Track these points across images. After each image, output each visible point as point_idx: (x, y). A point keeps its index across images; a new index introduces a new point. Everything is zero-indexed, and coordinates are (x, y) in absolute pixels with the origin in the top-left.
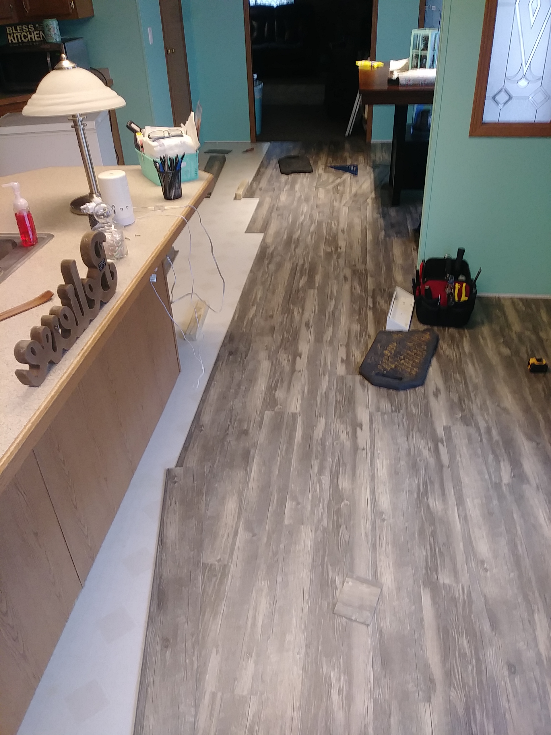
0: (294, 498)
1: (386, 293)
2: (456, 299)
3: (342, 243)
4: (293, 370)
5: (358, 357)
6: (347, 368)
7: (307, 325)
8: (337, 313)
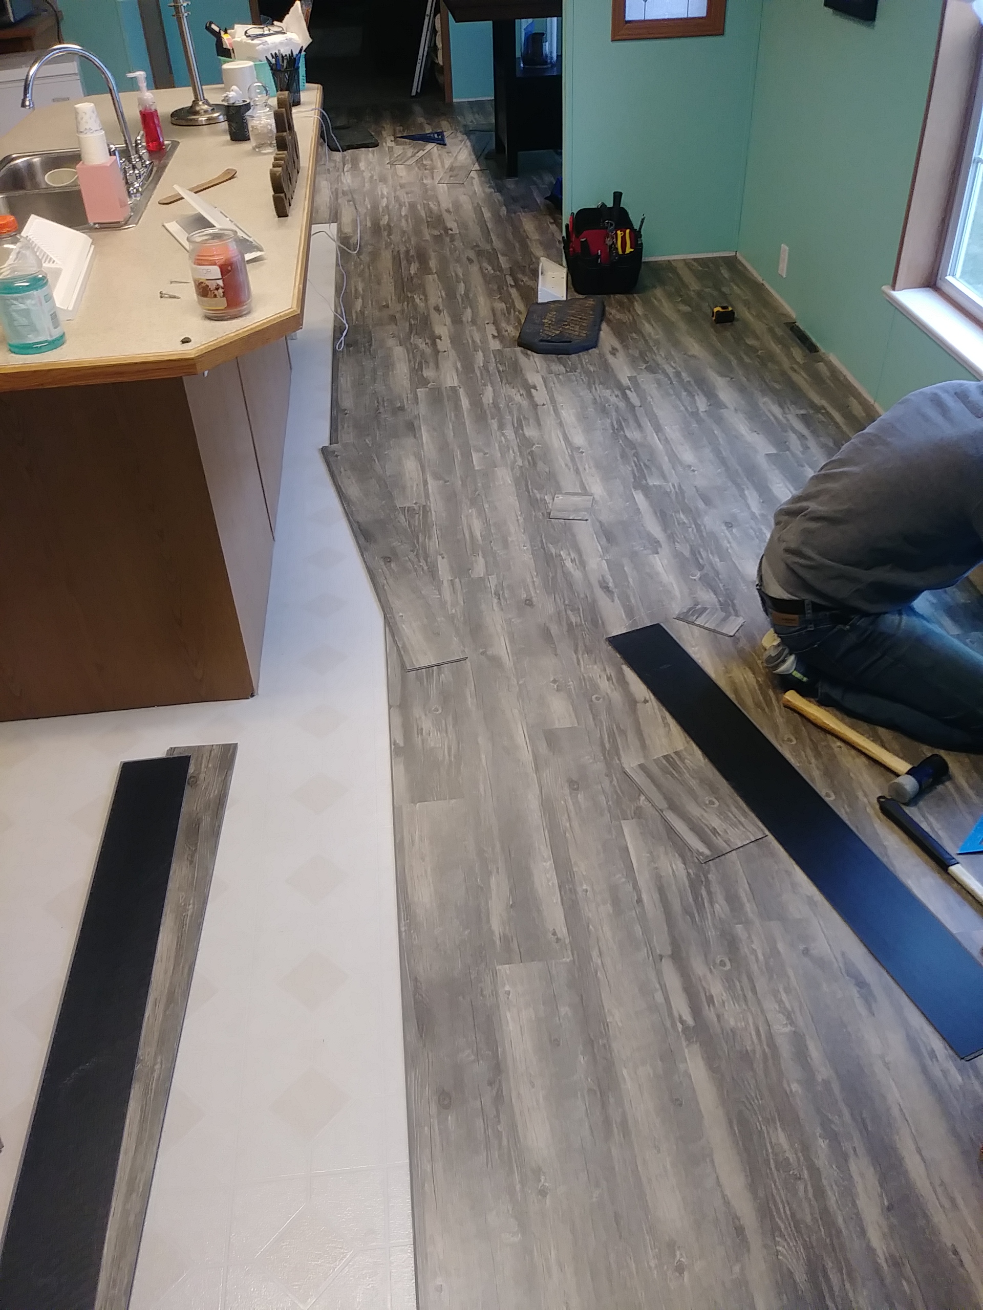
2: (620, 252)
3: (451, 224)
4: (437, 352)
5: (512, 331)
6: (501, 342)
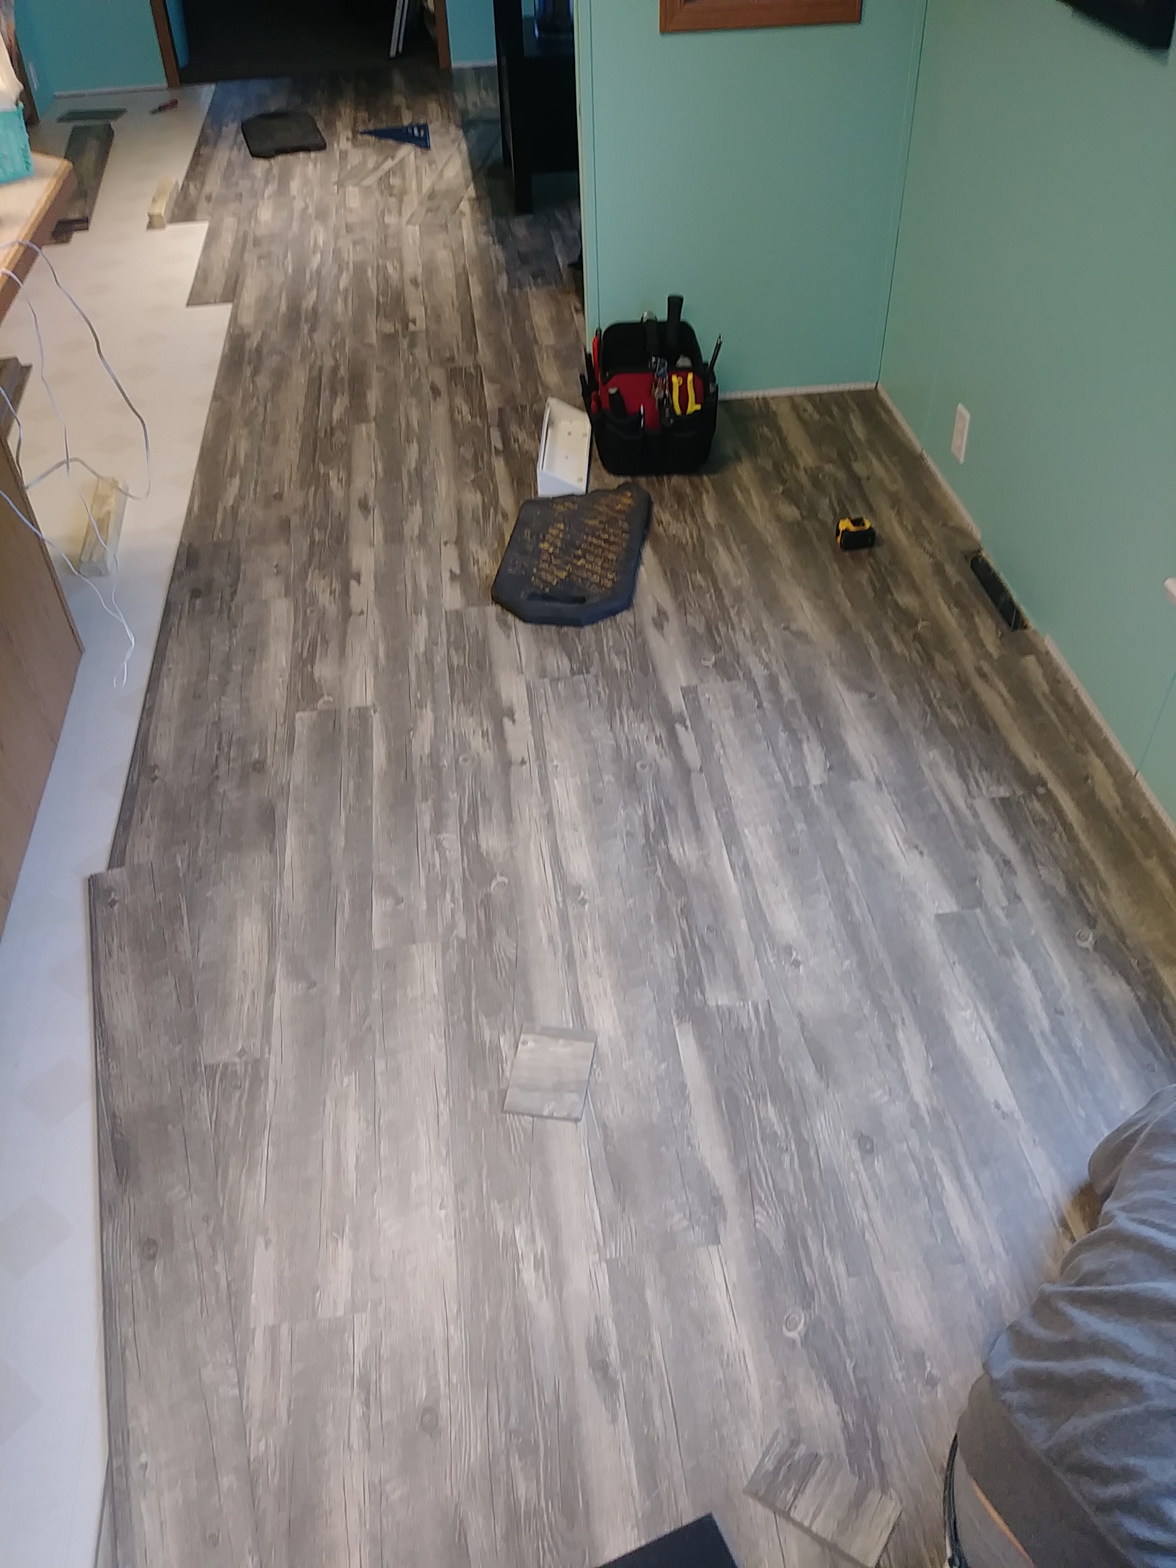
0: (388, 891)
1: (527, 415)
2: (678, 411)
3: (416, 310)
4: (347, 613)
5: (486, 564)
6: (464, 591)
7: (364, 506)
8: (426, 473)
